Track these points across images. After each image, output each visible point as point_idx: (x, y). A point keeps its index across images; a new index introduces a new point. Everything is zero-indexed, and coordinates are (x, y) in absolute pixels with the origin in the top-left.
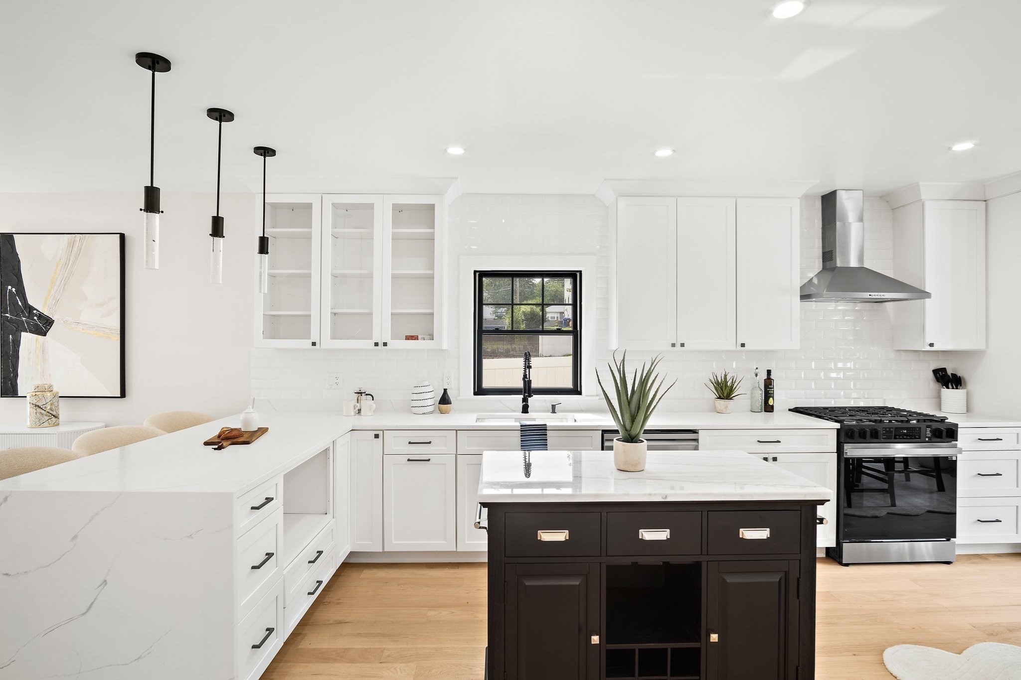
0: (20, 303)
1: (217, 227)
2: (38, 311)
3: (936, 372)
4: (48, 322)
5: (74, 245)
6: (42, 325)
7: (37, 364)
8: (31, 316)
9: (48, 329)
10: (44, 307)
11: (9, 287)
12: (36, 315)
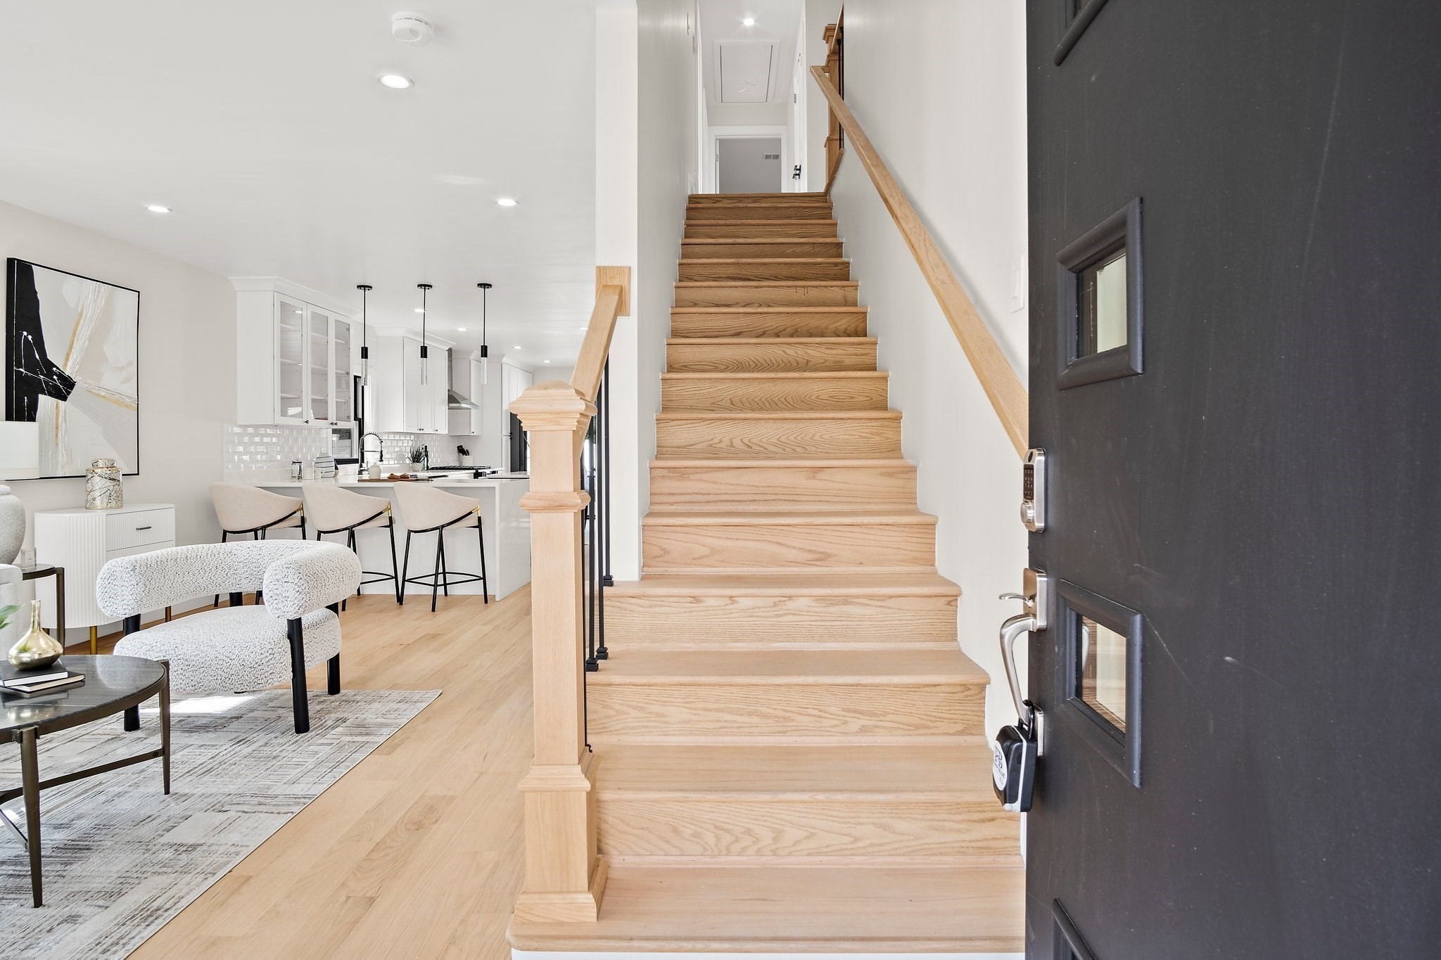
0: (38, 357)
1: (424, 352)
2: (58, 368)
3: (458, 447)
4: (69, 384)
5: (98, 295)
6: (63, 388)
7: (57, 435)
8: (50, 374)
9: (69, 393)
10: (65, 365)
11: (25, 333)
12: (56, 374)
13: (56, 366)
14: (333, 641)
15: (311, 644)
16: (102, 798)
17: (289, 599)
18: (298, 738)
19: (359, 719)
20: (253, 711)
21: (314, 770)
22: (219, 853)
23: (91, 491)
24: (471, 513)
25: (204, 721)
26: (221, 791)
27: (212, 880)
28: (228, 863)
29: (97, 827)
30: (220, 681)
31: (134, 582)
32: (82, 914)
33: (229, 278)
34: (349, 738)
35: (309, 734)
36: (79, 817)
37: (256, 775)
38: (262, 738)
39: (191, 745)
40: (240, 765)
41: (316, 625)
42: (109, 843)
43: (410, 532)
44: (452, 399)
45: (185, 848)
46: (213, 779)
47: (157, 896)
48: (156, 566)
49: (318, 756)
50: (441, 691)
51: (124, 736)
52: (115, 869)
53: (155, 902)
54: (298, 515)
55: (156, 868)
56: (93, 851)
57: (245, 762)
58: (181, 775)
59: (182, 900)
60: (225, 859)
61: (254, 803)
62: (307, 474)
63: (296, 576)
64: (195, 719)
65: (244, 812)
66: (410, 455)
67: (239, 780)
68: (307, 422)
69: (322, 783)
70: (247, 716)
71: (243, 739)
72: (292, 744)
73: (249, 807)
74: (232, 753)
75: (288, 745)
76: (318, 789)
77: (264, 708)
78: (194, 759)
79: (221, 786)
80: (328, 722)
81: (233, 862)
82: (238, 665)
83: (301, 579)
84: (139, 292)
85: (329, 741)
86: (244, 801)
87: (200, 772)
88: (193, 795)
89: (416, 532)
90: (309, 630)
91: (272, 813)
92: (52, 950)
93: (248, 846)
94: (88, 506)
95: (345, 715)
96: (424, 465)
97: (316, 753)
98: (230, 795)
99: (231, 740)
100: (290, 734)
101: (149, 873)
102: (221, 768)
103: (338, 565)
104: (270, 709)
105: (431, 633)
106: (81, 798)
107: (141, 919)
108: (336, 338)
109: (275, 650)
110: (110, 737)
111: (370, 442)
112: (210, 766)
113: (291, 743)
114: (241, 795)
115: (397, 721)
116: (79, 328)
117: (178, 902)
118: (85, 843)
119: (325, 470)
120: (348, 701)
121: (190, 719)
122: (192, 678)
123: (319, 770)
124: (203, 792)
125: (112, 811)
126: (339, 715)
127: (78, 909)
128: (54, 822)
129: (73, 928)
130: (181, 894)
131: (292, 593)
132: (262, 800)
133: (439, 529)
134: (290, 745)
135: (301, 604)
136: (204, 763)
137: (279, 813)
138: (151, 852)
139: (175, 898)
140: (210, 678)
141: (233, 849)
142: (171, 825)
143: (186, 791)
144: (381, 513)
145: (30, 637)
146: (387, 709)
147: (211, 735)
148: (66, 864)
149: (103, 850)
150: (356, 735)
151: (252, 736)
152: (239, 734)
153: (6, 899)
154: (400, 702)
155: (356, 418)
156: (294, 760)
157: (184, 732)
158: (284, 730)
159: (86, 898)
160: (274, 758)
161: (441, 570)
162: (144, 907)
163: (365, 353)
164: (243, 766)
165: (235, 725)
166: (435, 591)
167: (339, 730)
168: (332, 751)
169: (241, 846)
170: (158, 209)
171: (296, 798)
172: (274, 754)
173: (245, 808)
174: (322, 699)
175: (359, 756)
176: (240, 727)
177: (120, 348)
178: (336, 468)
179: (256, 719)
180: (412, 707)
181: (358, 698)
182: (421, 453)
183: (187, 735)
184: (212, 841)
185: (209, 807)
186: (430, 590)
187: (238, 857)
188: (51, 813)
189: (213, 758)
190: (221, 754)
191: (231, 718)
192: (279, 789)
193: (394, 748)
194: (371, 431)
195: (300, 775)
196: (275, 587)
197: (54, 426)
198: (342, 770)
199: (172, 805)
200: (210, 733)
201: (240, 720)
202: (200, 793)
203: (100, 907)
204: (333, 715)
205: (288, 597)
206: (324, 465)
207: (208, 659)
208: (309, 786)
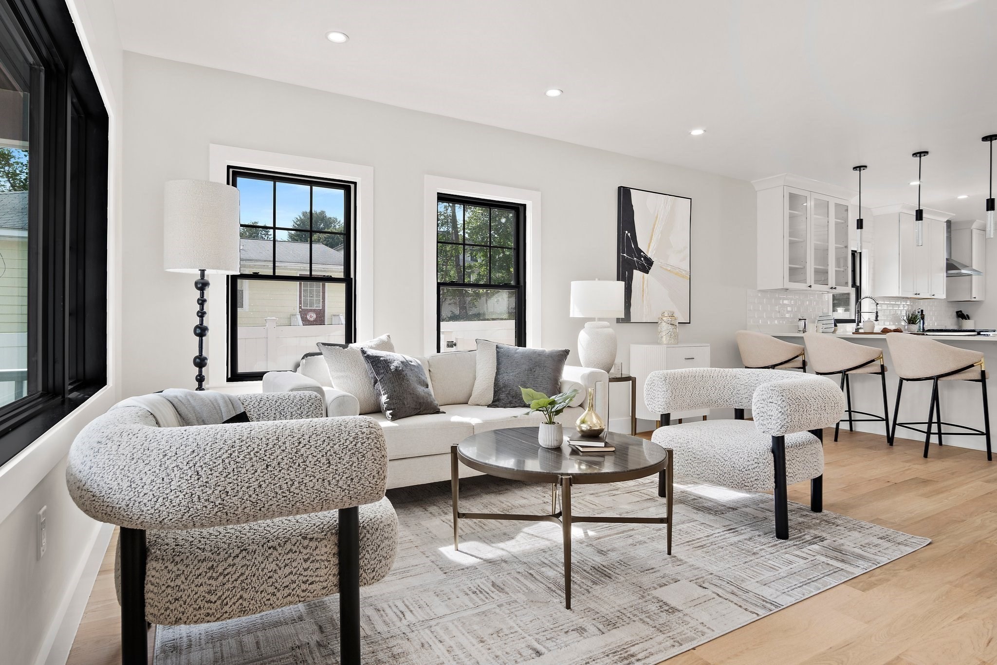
0: (633, 246)
1: (919, 215)
4: (650, 262)
5: (666, 203)
6: (646, 265)
7: (643, 296)
8: (640, 257)
9: (650, 269)
10: (648, 251)
11: (627, 232)
12: (643, 257)
13: (643, 252)
14: (815, 464)
15: (793, 461)
16: (630, 541)
17: (773, 418)
18: (777, 542)
19: (836, 543)
20: (746, 506)
21: (785, 578)
22: (690, 625)
23: (660, 332)
24: (972, 366)
25: (709, 504)
26: (706, 568)
27: (677, 650)
28: (693, 639)
29: (620, 562)
30: (716, 476)
31: (665, 389)
32: (587, 630)
33: (752, 182)
34: (823, 559)
35: (788, 543)
36: (613, 550)
37: (736, 564)
38: (748, 532)
39: (696, 520)
40: (726, 550)
41: (799, 446)
42: (622, 579)
43: (901, 380)
44: (951, 266)
45: (667, 608)
46: (703, 555)
47: (636, 642)
48: (680, 380)
49: (791, 566)
50: (930, 540)
51: (657, 499)
52: (619, 602)
53: (633, 647)
54: (800, 359)
55: (643, 616)
56: (612, 580)
57: (729, 548)
58: (682, 542)
59: (651, 657)
60: (691, 634)
61: (728, 590)
62: (811, 328)
63: (779, 398)
64: (704, 501)
65: (718, 595)
66: (905, 318)
67: (722, 563)
68: (810, 286)
69: (790, 596)
70: (741, 510)
71: (734, 529)
72: (772, 546)
73: (723, 592)
74: (722, 537)
75: (767, 545)
76: (786, 601)
77: (755, 507)
78: (695, 532)
79: (706, 563)
80: (806, 536)
81: (697, 640)
82: (730, 466)
83: (783, 401)
84: (691, 199)
85: (804, 555)
86: (721, 585)
87: (696, 545)
88: (686, 562)
89: (908, 380)
90: (792, 449)
91: (740, 606)
92: (562, 650)
93: (713, 631)
94: (657, 342)
95: (824, 535)
96: (920, 327)
97: (791, 563)
98: (711, 574)
99: (724, 526)
100: (771, 536)
101: (637, 618)
102: (711, 547)
103: (821, 395)
104: (760, 509)
105: (922, 477)
106: (618, 536)
107: (620, 658)
108: (835, 219)
109: (760, 460)
110: (649, 497)
111: (866, 305)
112: (704, 543)
113: (770, 545)
114: (720, 578)
115: (876, 557)
116: (656, 227)
117: (648, 657)
118: (610, 572)
119: (825, 326)
120: (828, 522)
121: (701, 500)
122: (697, 468)
123: (790, 580)
124: (693, 563)
125: (632, 554)
126: (817, 533)
127: (587, 624)
128: (600, 547)
129: (579, 639)
130: (652, 650)
131: (775, 413)
132: (735, 590)
133: (934, 379)
134: (769, 547)
135: (783, 424)
136: (700, 538)
137: (746, 609)
138: (644, 599)
139: (648, 652)
140: (709, 471)
141: (701, 628)
142: (664, 582)
143: (682, 558)
144: (873, 361)
145: (587, 414)
146: (867, 541)
147: (711, 517)
148: (595, 583)
149: (617, 582)
150: (832, 558)
151: (741, 528)
152: (732, 523)
153: (556, 593)
154: (881, 538)
155: (854, 284)
156: (770, 562)
157: (694, 508)
158: (767, 531)
159: (595, 617)
160: (754, 554)
161: (935, 419)
162: (625, 647)
163: (860, 224)
164: (728, 552)
165: (730, 515)
166: (928, 438)
167: (815, 547)
168: (805, 566)
169: (708, 628)
170: (697, 132)
171: (764, 601)
172: (755, 550)
173: (720, 592)
174: (805, 513)
175: (832, 581)
176: (734, 517)
177: (680, 238)
178: (836, 326)
179: (747, 514)
180: (894, 548)
181: (839, 522)
182: (917, 316)
183: (695, 511)
184: (687, 611)
185: (694, 578)
186: (922, 437)
187: (702, 638)
188: (600, 540)
189: (708, 536)
190: (714, 536)
191: (729, 508)
192: (751, 585)
193: (870, 586)
194: (867, 295)
195: (773, 579)
196: (761, 405)
197: (642, 290)
198: (812, 590)
199: (670, 565)
200: (711, 516)
201: (735, 512)
202: (691, 563)
203: (599, 630)
204: (812, 531)
205: (772, 416)
206: (824, 322)
207: (708, 456)
208: (779, 593)
